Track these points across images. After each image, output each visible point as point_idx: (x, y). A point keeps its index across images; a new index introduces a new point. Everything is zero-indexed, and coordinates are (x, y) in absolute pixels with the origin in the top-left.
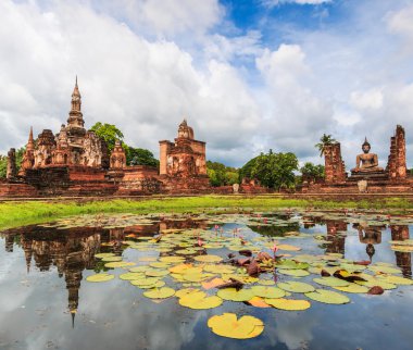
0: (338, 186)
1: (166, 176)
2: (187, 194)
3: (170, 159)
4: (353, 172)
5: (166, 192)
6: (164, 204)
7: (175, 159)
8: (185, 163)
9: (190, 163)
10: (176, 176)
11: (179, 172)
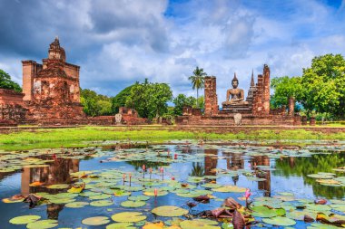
0: (215, 118)
1: (33, 103)
2: (63, 125)
3: (38, 83)
4: (224, 105)
5: (33, 122)
6: (40, 137)
7: (44, 83)
8: (56, 89)
9: (63, 89)
10: (46, 103)
11: (50, 99)
